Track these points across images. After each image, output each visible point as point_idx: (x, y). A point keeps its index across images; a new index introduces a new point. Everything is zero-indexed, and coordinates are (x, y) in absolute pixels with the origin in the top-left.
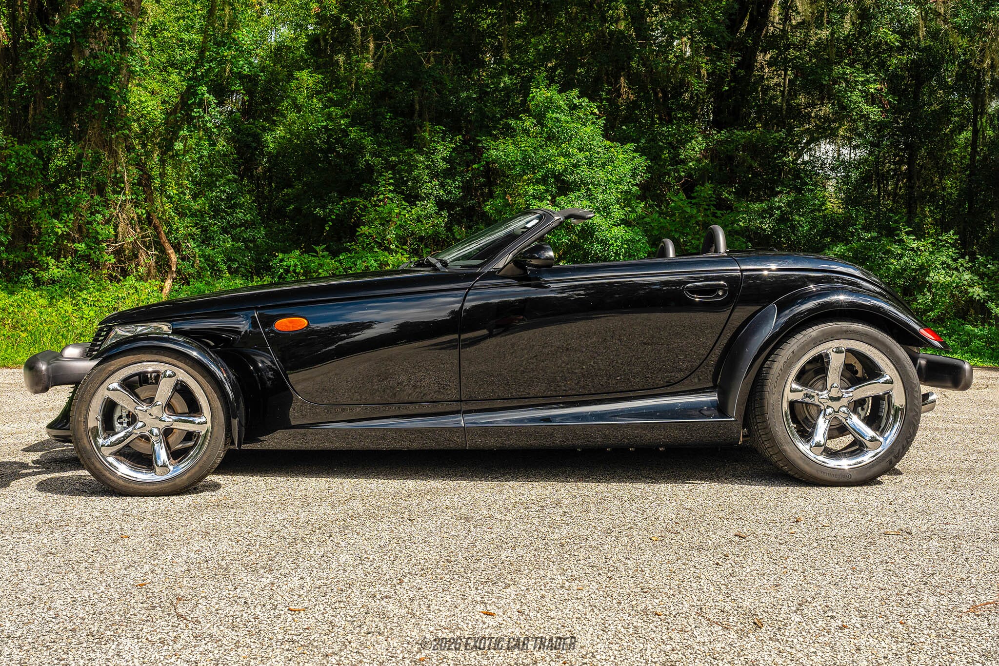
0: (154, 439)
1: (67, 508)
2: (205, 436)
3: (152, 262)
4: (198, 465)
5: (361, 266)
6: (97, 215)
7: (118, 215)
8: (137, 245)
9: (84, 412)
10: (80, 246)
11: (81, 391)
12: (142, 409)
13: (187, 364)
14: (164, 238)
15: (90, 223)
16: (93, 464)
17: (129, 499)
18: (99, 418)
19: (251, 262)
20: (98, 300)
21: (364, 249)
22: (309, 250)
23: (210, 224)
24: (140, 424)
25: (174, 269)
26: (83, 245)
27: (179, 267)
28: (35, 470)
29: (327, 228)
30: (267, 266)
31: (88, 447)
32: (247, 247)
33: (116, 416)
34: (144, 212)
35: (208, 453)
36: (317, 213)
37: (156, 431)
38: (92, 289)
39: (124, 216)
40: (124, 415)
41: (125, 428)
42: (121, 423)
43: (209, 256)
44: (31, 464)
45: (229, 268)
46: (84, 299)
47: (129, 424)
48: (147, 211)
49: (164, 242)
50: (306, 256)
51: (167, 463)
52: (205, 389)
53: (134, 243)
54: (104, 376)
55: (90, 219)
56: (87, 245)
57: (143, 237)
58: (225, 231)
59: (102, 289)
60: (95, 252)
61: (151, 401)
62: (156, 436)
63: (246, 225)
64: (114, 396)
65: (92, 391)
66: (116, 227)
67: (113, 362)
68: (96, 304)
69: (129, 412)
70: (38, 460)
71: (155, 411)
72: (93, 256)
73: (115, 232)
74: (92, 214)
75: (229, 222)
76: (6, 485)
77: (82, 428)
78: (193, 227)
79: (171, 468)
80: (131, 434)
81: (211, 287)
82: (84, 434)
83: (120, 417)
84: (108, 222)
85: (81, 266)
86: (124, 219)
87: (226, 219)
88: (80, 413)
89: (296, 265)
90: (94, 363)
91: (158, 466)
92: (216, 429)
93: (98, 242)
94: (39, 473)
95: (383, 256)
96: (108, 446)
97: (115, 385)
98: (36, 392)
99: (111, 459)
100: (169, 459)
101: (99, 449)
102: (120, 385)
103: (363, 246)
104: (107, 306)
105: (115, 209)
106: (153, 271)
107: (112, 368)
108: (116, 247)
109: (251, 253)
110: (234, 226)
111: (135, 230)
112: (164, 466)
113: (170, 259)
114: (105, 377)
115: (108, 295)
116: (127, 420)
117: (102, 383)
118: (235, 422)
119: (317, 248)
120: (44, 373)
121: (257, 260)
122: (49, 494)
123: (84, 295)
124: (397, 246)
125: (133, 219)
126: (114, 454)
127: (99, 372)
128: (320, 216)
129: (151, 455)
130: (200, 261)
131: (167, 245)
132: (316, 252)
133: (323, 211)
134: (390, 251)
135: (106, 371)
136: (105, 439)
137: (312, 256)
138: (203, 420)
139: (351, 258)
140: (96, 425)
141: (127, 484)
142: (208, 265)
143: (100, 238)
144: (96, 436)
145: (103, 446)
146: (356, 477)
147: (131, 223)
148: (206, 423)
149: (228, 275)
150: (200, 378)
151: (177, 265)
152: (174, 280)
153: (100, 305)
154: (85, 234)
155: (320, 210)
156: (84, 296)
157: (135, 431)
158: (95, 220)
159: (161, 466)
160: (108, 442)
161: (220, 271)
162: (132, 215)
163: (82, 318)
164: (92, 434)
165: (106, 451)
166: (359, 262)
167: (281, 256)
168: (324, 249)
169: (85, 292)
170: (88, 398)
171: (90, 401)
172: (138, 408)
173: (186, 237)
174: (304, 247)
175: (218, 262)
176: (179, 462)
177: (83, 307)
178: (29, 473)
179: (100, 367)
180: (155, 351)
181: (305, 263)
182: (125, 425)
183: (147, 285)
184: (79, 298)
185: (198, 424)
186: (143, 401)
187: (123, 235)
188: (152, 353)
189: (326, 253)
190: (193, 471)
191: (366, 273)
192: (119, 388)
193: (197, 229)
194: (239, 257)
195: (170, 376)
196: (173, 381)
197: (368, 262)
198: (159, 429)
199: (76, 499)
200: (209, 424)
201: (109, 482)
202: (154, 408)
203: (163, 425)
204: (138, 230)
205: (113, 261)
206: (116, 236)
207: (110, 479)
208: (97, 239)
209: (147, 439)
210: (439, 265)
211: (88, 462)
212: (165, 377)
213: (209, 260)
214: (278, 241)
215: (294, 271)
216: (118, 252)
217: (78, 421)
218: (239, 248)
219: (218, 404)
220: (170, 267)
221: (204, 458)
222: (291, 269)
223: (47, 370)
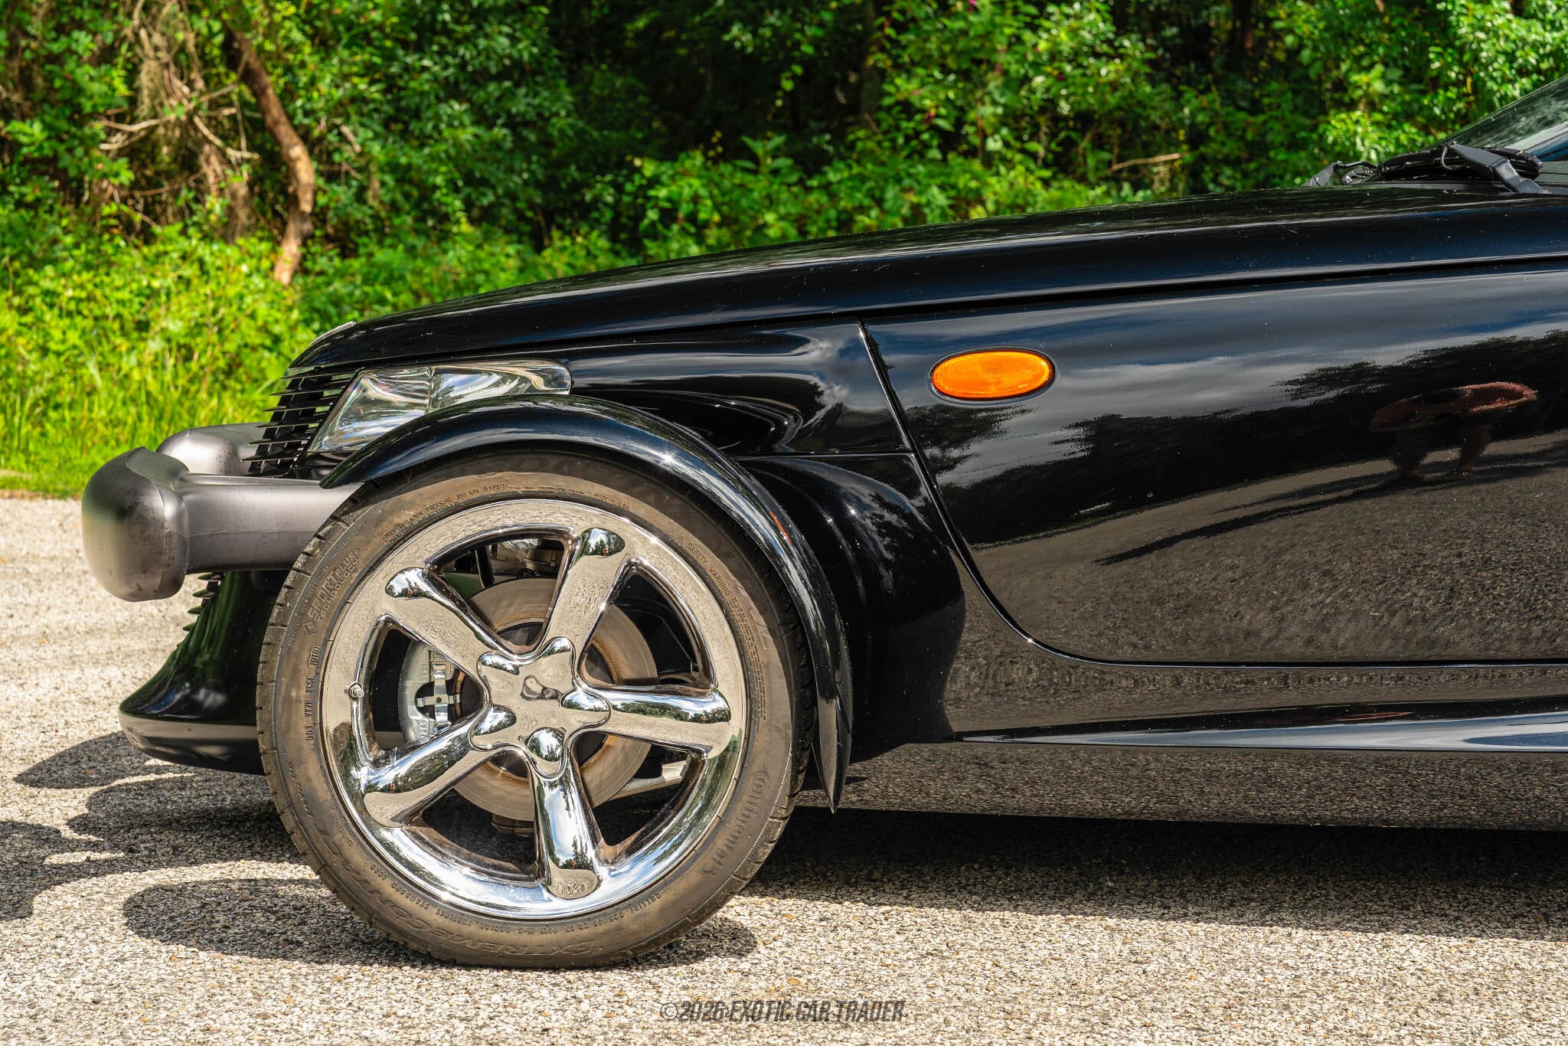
0: (543, 767)
1: (267, 1005)
2: (722, 763)
3: (240, 181)
4: (699, 864)
5: (899, 201)
6: (76, 34)
7: (137, 35)
8: (196, 129)
9: (307, 671)
10: (26, 127)
11: (299, 596)
12: (501, 661)
13: (663, 508)
14: (275, 111)
15: (55, 59)
16: (338, 851)
17: (463, 977)
18: (360, 691)
19: (531, 191)
20: (90, 298)
21: (895, 149)
22: (734, 151)
23: (407, 68)
24: (492, 719)
25: (306, 207)
26: (37, 127)
27: (322, 200)
28: (95, 856)
29: (788, 85)
30: (575, 204)
31: (323, 791)
32: (519, 140)
33: (412, 684)
34: (216, 26)
35: (733, 824)
36: (735, 39)
37: (547, 741)
38: (70, 264)
39: (157, 39)
40: (440, 679)
41: (440, 731)
42: (429, 711)
43: (409, 166)
44: (68, 833)
45: (468, 205)
46: (47, 293)
47: (457, 716)
48: (224, 23)
49: (276, 123)
50: (725, 168)
51: (591, 854)
52: (727, 599)
53: (188, 125)
54: (378, 543)
55: (56, 48)
56: (47, 127)
57: (214, 105)
58: (451, 90)
59: (101, 263)
60: (70, 150)
61: (532, 634)
62: (551, 758)
63: (518, 72)
64: (410, 618)
65: (337, 596)
66: (132, 73)
67: (408, 496)
68: (84, 307)
69: (457, 671)
70: (84, 817)
71: (550, 671)
72: (65, 161)
73: (130, 88)
74: (61, 30)
75: (463, 65)
76: (19, 909)
77: (302, 722)
78: (362, 76)
79: (602, 871)
80: (464, 746)
81: (419, 263)
82: (308, 746)
83: (426, 690)
84: (106, 56)
85: (30, 193)
86: (156, 49)
87: (455, 55)
88: (296, 671)
89: (696, 199)
90: (338, 497)
91: (556, 861)
92: (761, 740)
93: (79, 117)
94: (110, 867)
95: (965, 174)
96: (387, 789)
97: (415, 578)
98: (138, 595)
99: (400, 838)
100: (595, 841)
101: (358, 798)
102: (429, 578)
103: (893, 141)
104: (119, 316)
105: (129, 16)
106: (243, 214)
107: (406, 516)
108: (131, 134)
109: (530, 162)
110: (480, 78)
111: (190, 84)
112: (580, 863)
113: (291, 174)
114: (380, 550)
115: (119, 282)
116: (447, 700)
117: (371, 570)
118: (829, 713)
119: (758, 147)
120: (170, 527)
121: (547, 186)
122: (181, 950)
123: (47, 277)
124: (1007, 144)
125: (182, 48)
126: (408, 819)
127: (361, 530)
128: (743, 47)
129: (529, 824)
130: (383, 184)
131: (285, 132)
132: (755, 159)
133: (754, 33)
134: (989, 160)
135: (386, 527)
136: (376, 764)
137: (745, 170)
138: (711, 705)
139: (863, 179)
140: (347, 719)
141: (454, 926)
142: (407, 196)
143: (88, 107)
144: (348, 757)
145: (371, 788)
146: (1198, 917)
147: (177, 62)
148: (724, 716)
149: (465, 227)
150: (710, 560)
151: (315, 194)
152: (306, 240)
153: (97, 312)
154: (38, 95)
155: (743, 30)
156: (47, 284)
157: (478, 740)
158: (70, 51)
159: (568, 865)
160: (388, 775)
161: (445, 218)
162: (180, 36)
163: (44, 351)
164: (335, 747)
165: (383, 807)
166: (891, 193)
167: (649, 168)
168: (778, 149)
169: (49, 270)
170: (322, 623)
171: (330, 631)
172: (489, 660)
173: (339, 109)
174: (721, 142)
175: (435, 187)
176: (630, 852)
177: (48, 317)
178: (78, 866)
179: (363, 513)
180: (553, 461)
181: (724, 194)
182: (442, 717)
183: (231, 252)
184: (31, 290)
185: (697, 719)
186: (507, 634)
187: (154, 96)
188: (541, 468)
189: (784, 162)
190: (680, 886)
191: (916, 229)
192: (425, 587)
193: (372, 83)
194: (495, 173)
195: (599, 551)
196: (609, 570)
197: (921, 193)
198: (558, 734)
199: (281, 969)
200: (736, 726)
201: (389, 914)
202: (544, 661)
203: (574, 722)
204: (200, 84)
205: (127, 176)
206: (133, 101)
207: (394, 905)
208: (78, 108)
209: (519, 770)
210: (1508, 172)
211: (320, 845)
212: (584, 551)
213: (411, 182)
214: (611, 127)
215: (692, 218)
216: (138, 152)
217: (289, 701)
218: (497, 145)
219: (769, 653)
220: (293, 201)
221: (721, 842)
222: (684, 209)
223: (179, 517)
